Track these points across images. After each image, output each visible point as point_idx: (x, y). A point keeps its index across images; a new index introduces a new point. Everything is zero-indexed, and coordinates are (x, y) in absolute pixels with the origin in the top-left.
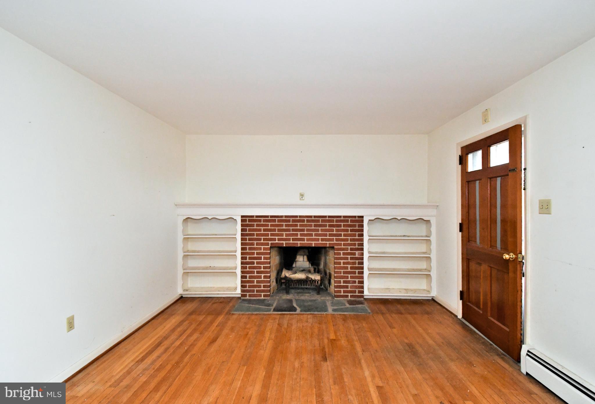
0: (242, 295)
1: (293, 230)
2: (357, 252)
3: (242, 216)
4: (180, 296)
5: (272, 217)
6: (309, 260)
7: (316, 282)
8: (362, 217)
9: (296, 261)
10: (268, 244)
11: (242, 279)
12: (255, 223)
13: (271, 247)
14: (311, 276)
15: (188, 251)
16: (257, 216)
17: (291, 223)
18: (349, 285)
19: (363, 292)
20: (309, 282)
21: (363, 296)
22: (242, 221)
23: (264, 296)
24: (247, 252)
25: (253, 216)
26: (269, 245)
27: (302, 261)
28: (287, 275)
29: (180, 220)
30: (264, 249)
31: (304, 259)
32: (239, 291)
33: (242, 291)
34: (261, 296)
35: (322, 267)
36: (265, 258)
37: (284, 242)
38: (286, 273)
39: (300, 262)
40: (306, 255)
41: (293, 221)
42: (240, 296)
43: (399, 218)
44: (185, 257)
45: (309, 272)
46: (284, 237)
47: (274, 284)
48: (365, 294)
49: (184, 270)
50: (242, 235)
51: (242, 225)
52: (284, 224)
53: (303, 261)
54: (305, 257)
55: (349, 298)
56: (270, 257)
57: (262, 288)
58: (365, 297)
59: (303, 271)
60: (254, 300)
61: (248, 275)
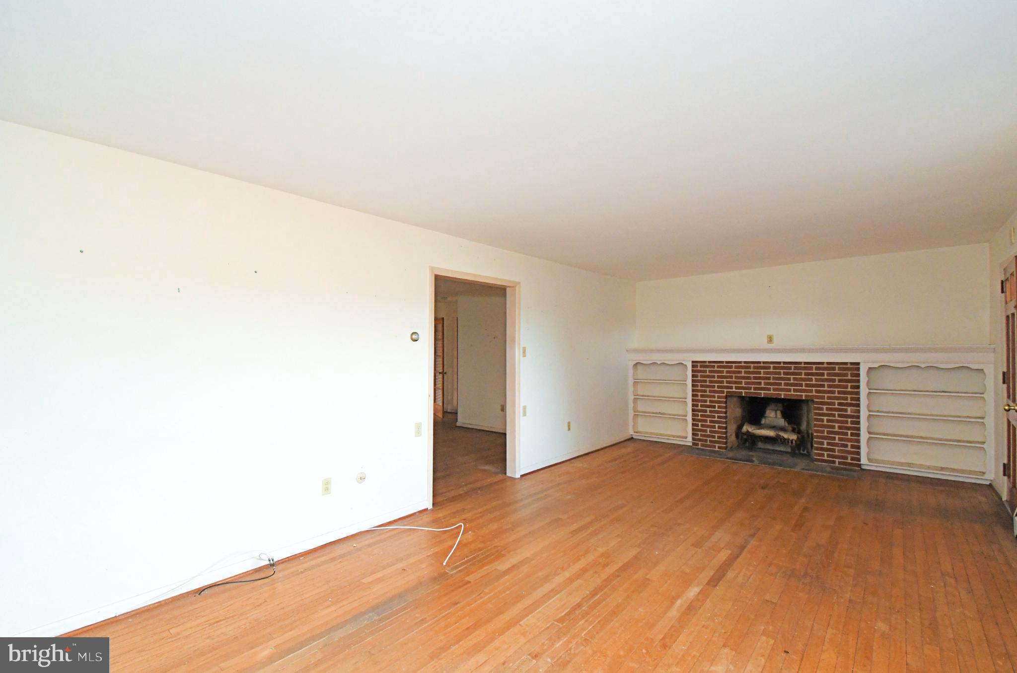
0: (694, 444)
1: (755, 378)
2: (849, 409)
3: (693, 362)
4: (630, 437)
5: (727, 362)
6: (785, 416)
7: (790, 442)
8: (858, 364)
9: (765, 417)
10: (723, 392)
11: (693, 427)
12: (708, 369)
13: (726, 396)
14: (782, 434)
15: (638, 395)
16: (710, 362)
17: (752, 370)
18: (837, 448)
19: (859, 460)
20: (779, 440)
21: (860, 466)
22: (693, 366)
23: (719, 447)
24: (699, 400)
25: (705, 362)
26: (724, 394)
27: (773, 416)
28: (750, 430)
29: (631, 364)
30: (719, 397)
31: (776, 415)
32: (690, 438)
33: (693, 439)
34: (715, 447)
35: (804, 427)
36: (719, 407)
37: (743, 391)
38: (747, 428)
39: (770, 419)
40: (779, 410)
41: (755, 368)
42: (690, 444)
43: (923, 366)
44: (635, 400)
45: (783, 429)
46: (743, 385)
47: (732, 438)
48: (862, 463)
49: (635, 412)
50: (693, 381)
51: (693, 371)
52: (743, 370)
53: (776, 417)
54: (779, 413)
55: (837, 464)
56: (726, 406)
57: (716, 439)
58: (864, 467)
59: (773, 427)
60: (708, 450)
61: (700, 424)
